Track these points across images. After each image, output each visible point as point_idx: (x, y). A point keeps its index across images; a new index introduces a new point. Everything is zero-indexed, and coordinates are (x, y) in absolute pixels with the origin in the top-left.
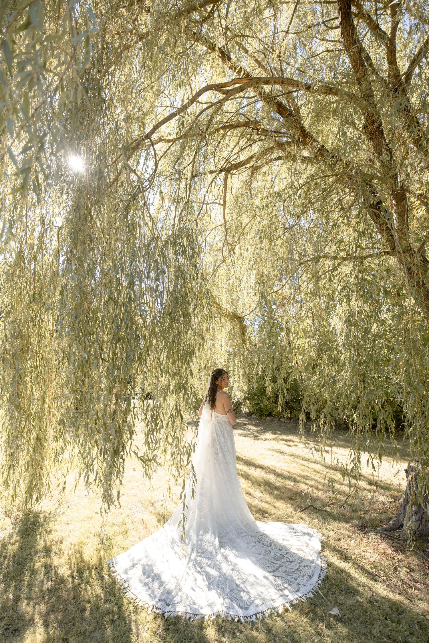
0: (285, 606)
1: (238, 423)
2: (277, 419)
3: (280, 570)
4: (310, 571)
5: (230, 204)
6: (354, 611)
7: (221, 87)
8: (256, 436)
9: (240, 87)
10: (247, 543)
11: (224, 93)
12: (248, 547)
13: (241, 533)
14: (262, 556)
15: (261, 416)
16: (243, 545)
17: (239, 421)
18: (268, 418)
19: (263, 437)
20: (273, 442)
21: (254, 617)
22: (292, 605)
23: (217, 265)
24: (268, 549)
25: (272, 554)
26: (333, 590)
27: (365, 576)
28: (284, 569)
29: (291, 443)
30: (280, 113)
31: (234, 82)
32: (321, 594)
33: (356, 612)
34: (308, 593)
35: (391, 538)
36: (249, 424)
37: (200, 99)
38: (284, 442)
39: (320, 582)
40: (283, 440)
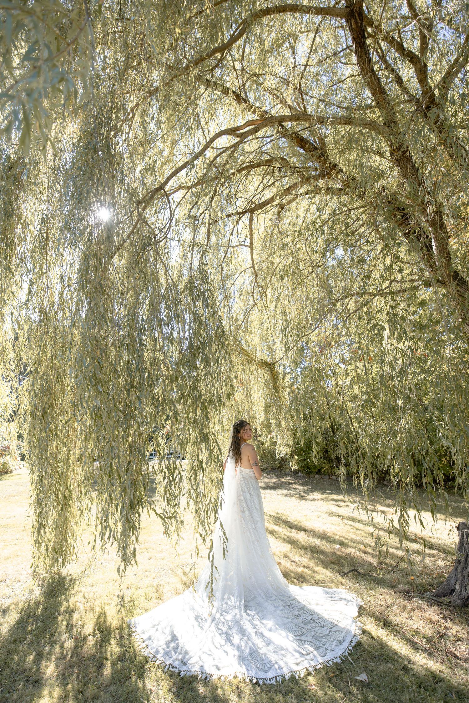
0: (307, 670)
1: (283, 482)
2: (327, 477)
3: (308, 634)
4: (340, 637)
5: (257, 245)
6: (385, 677)
7: (235, 131)
8: (302, 497)
9: (254, 128)
10: (276, 607)
11: (238, 137)
12: (275, 611)
13: (271, 597)
14: (290, 620)
15: (309, 473)
16: (271, 608)
17: (283, 480)
18: (317, 476)
19: (311, 496)
20: (322, 502)
21: (274, 680)
22: (316, 669)
23: (248, 310)
24: (297, 613)
25: (301, 619)
26: (365, 656)
27: (404, 644)
28: (313, 633)
29: (342, 504)
30: (302, 147)
31: (248, 123)
32: (350, 659)
33: (387, 678)
34: (336, 658)
35: (439, 604)
36: (295, 483)
37: (215, 144)
38: (333, 502)
39: (351, 648)
40: (333, 500)
